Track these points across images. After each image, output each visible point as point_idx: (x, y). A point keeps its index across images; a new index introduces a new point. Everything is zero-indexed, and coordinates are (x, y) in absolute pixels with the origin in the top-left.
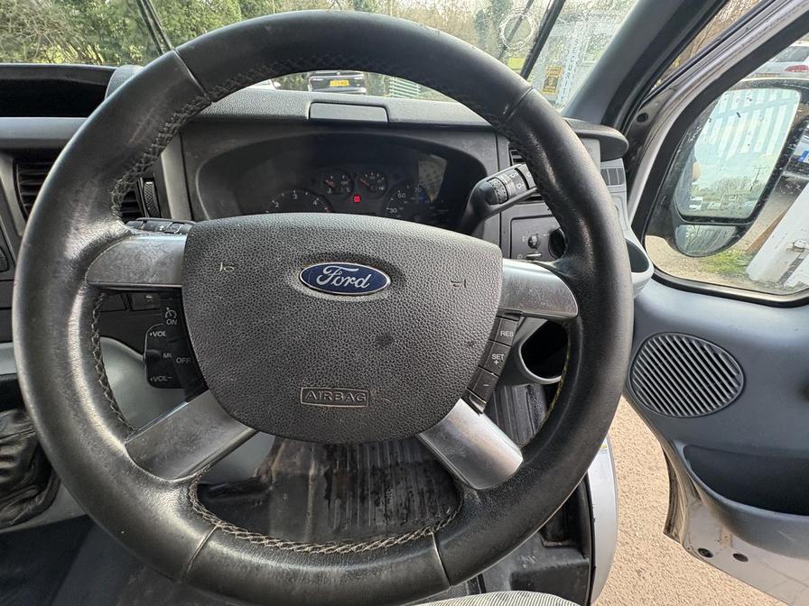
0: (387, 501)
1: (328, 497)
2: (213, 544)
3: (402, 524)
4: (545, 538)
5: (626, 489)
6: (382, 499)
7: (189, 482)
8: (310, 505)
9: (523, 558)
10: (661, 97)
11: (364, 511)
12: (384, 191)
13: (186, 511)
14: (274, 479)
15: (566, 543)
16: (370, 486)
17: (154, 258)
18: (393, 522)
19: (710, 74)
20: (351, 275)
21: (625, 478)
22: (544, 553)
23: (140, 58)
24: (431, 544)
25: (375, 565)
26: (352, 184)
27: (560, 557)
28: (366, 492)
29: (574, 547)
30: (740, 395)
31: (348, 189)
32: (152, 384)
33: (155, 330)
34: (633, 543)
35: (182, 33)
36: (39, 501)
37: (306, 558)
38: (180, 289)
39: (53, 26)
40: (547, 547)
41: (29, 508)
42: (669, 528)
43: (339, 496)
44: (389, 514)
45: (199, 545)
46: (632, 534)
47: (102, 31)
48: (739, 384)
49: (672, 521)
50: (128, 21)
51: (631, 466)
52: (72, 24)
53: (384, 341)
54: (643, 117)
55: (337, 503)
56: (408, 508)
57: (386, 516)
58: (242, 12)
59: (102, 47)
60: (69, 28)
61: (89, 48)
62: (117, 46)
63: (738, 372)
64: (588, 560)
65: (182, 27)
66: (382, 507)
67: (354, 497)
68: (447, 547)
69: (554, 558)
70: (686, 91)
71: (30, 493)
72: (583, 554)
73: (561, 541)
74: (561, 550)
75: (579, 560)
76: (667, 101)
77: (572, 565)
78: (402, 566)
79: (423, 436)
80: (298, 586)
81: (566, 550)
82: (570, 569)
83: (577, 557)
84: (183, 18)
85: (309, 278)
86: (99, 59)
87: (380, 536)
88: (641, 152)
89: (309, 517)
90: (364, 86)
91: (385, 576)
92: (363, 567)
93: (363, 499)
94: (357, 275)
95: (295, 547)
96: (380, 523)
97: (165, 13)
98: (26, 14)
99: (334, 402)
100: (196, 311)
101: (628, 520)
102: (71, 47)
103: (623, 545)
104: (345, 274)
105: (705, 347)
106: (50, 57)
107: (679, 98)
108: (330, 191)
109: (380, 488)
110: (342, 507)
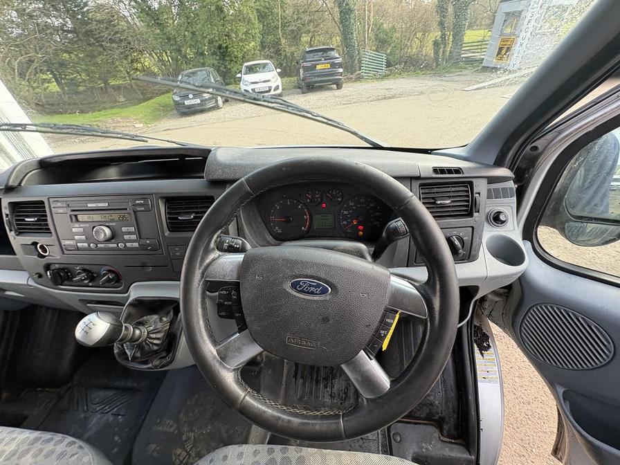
0: (332, 387)
1: (295, 376)
2: (247, 398)
3: (341, 403)
4: (442, 435)
5: (529, 413)
6: (330, 384)
7: (238, 369)
8: (284, 379)
9: (424, 444)
10: (549, 136)
11: (317, 390)
12: (341, 201)
13: (237, 382)
14: (264, 360)
15: (458, 441)
16: (322, 374)
17: (229, 268)
18: (335, 401)
19: (585, 127)
20: (313, 286)
21: (529, 404)
22: (440, 445)
23: (192, 58)
24: (340, 418)
25: (313, 421)
26: (321, 197)
27: (451, 450)
28: (319, 378)
29: (463, 445)
30: (611, 360)
31: (319, 199)
32: (219, 316)
33: (222, 290)
34: (530, 457)
35: (219, 38)
36: (168, 359)
37: (284, 412)
38: (239, 282)
39: (146, 41)
40: (442, 441)
41: (164, 361)
42: (556, 451)
43: (302, 377)
44: (333, 395)
45: (242, 397)
46: (529, 449)
47: (172, 42)
48: (610, 352)
49: (559, 446)
50: (186, 33)
51: (536, 396)
52: (156, 39)
53: (325, 320)
54: (536, 148)
55: (301, 381)
56: (346, 393)
57: (331, 396)
58: (258, 19)
59: (171, 53)
60: (154, 42)
61: (164, 54)
62: (180, 51)
63: (609, 343)
64: (473, 457)
65: (219, 34)
66: (329, 389)
67: (312, 379)
68: (347, 421)
69: (447, 450)
70: (567, 136)
71: (164, 354)
72: (470, 452)
73: (454, 439)
74: (453, 446)
75: (466, 456)
76: (552, 141)
77: (460, 458)
78: (325, 425)
79: (343, 366)
80: (280, 423)
81: (456, 446)
82: (459, 459)
83: (465, 453)
84: (221, 28)
85: (294, 286)
86: (169, 60)
87: (327, 409)
88: (533, 172)
89: (283, 387)
90: (342, 68)
91: (317, 427)
92: (310, 422)
93: (317, 382)
94: (315, 287)
95: (279, 406)
96: (327, 400)
97: (209, 26)
98: (132, 36)
99: (301, 345)
100: (246, 295)
101: (527, 438)
102: (154, 54)
103: (520, 456)
104: (310, 286)
105: (580, 319)
106: (142, 62)
107: (560, 140)
108: (308, 200)
109: (328, 376)
110: (304, 384)
